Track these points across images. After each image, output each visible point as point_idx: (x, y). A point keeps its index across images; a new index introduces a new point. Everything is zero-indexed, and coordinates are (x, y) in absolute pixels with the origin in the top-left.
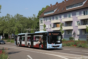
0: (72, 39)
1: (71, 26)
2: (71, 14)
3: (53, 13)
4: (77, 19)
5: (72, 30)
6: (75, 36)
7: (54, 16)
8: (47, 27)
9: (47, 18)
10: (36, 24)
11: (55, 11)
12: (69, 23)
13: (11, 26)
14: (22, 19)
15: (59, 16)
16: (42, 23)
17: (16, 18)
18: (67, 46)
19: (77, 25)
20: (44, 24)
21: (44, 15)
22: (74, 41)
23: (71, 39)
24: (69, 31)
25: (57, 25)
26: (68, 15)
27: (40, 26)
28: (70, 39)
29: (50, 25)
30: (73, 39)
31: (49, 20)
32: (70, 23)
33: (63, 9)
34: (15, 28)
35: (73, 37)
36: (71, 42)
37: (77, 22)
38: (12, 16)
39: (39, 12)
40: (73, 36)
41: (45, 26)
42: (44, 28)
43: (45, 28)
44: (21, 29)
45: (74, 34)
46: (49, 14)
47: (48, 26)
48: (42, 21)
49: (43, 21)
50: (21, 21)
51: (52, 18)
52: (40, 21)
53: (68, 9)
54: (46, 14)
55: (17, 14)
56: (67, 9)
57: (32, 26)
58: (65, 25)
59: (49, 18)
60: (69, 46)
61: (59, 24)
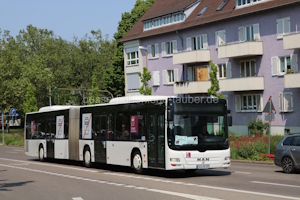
0: (259, 128)
1: (254, 74)
2: (256, 26)
3: (182, 24)
4: (282, 46)
5: (261, 91)
6: (270, 118)
7: (184, 36)
8: (156, 79)
9: (156, 45)
10: (111, 69)
11: (188, 13)
12: (246, 65)
13: (8, 78)
14: (51, 49)
15: (205, 36)
16: (133, 63)
17: (26, 44)
18: (241, 159)
19: (282, 74)
20: (145, 70)
21: (145, 30)
22: (266, 140)
23: (257, 129)
24: (247, 95)
25: (199, 71)
26: (243, 30)
27: (126, 77)
28: (251, 127)
29: (169, 71)
30: (265, 132)
31: (164, 54)
32: (253, 63)
33: (223, 4)
34: (22, 86)
35: (264, 121)
36: (257, 144)
37: (282, 59)
38: (7, 32)
39: (120, 20)
40: (262, 118)
41: (147, 77)
42: (141, 84)
43: (146, 84)
44: (49, 88)
45: (269, 107)
46: (164, 25)
47: (161, 74)
48: (133, 57)
49: (140, 58)
50: (47, 56)
51: (175, 42)
52: (126, 57)
53: (242, 6)
54: (153, 28)
55: (30, 27)
56: (238, 7)
57: (94, 78)
58: (229, 72)
59: (164, 44)
60: (249, 160)
61: (204, 69)
